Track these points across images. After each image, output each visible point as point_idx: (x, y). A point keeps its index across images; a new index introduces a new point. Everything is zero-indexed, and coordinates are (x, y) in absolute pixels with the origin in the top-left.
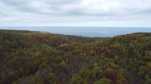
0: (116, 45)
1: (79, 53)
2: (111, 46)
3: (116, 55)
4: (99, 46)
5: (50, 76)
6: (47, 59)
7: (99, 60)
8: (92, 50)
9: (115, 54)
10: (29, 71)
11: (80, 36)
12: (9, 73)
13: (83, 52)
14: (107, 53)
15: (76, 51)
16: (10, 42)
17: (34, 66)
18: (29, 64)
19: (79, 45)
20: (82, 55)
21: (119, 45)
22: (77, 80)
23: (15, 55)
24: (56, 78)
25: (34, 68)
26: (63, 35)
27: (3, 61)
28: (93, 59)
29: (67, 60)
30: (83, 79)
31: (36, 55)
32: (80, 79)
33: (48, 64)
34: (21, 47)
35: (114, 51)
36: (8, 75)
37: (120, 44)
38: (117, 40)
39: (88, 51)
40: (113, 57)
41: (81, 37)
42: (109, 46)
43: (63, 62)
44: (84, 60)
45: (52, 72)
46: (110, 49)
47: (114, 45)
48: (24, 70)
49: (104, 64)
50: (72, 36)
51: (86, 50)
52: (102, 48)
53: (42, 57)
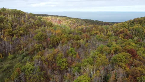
0: (136, 26)
1: (96, 34)
2: (131, 28)
3: (136, 36)
4: (118, 28)
5: (70, 50)
6: (66, 36)
7: (117, 40)
8: (110, 32)
9: (134, 36)
10: (51, 46)
11: (96, 21)
12: (35, 46)
13: (101, 34)
14: (126, 35)
15: (93, 32)
16: (33, 21)
17: (55, 41)
18: (51, 39)
19: (96, 27)
20: (100, 36)
21: (139, 26)
22: (96, 55)
23: (39, 31)
24: (76, 52)
25: (56, 43)
26: (80, 19)
27: (29, 36)
28: (111, 39)
29: (85, 39)
30: (101, 54)
31: (57, 33)
32: (98, 54)
33: (68, 40)
34: (43, 26)
35: (133, 32)
36: (34, 47)
37: (141, 26)
38: (137, 22)
39: (105, 33)
40: (132, 38)
41: (98, 21)
42: (128, 28)
43: (81, 40)
44: (102, 40)
45: (72, 47)
46: (129, 30)
47: (134, 26)
48: (47, 44)
49: (123, 43)
50: (89, 20)
51: (104, 32)
52: (121, 30)
53: (62, 34)
